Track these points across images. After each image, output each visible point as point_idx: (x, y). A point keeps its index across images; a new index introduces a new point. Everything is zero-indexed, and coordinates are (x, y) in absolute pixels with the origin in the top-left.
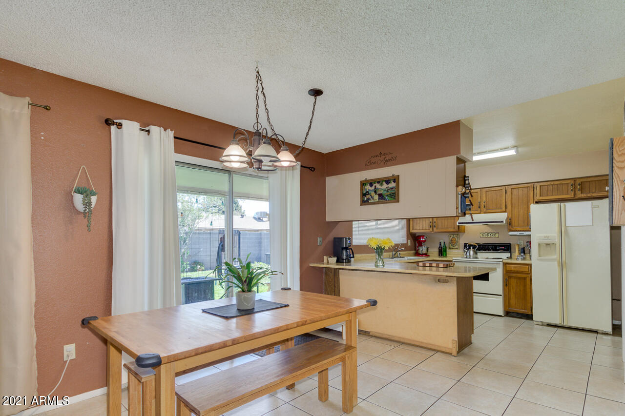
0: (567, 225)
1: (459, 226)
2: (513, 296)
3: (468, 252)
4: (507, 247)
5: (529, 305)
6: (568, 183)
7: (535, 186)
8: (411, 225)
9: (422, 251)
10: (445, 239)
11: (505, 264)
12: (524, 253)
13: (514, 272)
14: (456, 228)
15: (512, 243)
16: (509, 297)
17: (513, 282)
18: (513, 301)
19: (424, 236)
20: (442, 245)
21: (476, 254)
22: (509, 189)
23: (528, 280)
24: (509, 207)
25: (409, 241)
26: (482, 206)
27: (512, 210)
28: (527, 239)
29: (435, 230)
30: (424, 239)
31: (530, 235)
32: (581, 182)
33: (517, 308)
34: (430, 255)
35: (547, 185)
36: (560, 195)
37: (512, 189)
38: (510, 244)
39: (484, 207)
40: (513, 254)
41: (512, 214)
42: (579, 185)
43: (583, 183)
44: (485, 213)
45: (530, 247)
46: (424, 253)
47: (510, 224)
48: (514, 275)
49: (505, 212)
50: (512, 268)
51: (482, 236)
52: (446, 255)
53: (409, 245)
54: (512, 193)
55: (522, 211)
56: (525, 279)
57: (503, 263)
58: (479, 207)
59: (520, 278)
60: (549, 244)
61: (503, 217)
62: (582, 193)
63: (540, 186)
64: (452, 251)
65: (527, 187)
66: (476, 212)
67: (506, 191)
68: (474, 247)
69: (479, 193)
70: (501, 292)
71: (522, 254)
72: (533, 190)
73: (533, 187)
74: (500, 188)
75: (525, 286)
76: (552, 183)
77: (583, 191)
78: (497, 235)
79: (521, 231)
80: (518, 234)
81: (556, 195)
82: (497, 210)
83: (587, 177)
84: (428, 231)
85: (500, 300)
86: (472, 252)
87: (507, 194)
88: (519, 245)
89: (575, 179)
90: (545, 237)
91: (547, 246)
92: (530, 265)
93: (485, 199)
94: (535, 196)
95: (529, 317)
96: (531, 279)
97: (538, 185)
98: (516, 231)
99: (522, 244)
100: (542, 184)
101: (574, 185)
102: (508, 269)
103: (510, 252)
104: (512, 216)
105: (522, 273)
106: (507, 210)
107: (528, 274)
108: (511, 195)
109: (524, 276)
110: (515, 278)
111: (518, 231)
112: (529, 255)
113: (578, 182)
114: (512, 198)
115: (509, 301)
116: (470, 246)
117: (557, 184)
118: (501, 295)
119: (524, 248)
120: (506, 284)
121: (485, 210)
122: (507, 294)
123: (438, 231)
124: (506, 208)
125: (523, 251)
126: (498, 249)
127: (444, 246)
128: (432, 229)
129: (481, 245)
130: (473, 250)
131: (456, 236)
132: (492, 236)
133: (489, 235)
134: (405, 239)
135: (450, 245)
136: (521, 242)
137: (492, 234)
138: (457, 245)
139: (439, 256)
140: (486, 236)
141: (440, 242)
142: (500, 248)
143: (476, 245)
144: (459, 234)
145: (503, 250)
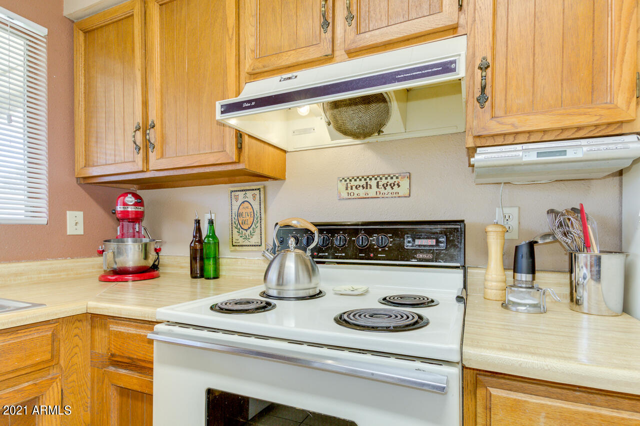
3: (276, 265)
4: (447, 242)
10: (214, 207)
14: (228, 148)
15: (469, 218)
20: (205, 233)
21: (312, 273)
25: (75, 217)
29: (154, 160)
46: (130, 265)
51: (345, 194)
52: (217, 270)
53: (80, 232)
64: (237, 256)
68: (304, 239)
78: (405, 183)
88: (502, 231)
99: (514, 223)
116: (291, 232)
119: (531, 245)
123: (165, 164)
126: (408, 248)
127: (208, 236)
128: (146, 159)
129: (337, 231)
130: (297, 256)
131: (250, 200)
132: (382, 190)
133: (373, 183)
134: (43, 204)
135: (235, 231)
136: (506, 218)
137: (384, 181)
138: (258, 231)
139: (194, 276)
140: (361, 192)
141: (198, 222)
142: (418, 242)
143: (314, 229)
144: (264, 188)
145: (430, 256)
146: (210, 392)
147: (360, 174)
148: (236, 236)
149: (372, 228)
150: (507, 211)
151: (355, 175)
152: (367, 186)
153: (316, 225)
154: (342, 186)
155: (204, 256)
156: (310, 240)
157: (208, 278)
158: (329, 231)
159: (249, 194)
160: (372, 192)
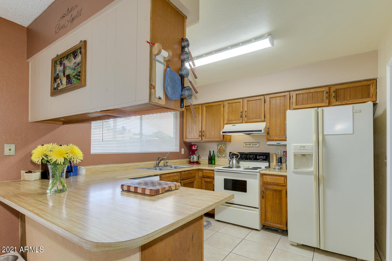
0: (325, 133)
1: (224, 135)
2: (269, 209)
3: (231, 161)
4: (266, 157)
5: (284, 220)
6: (323, 92)
7: (291, 95)
8: (184, 135)
9: (193, 159)
10: (214, 148)
11: (262, 175)
12: (281, 163)
13: (270, 184)
14: (221, 138)
15: (271, 152)
16: (265, 210)
17: (269, 194)
18: (269, 215)
19: (195, 145)
20: (212, 154)
21: (238, 163)
22: (267, 98)
23: (284, 192)
24: (268, 116)
25: (183, 150)
26: (244, 116)
27: (270, 120)
28: (283, 149)
29: (204, 139)
30: (195, 148)
31: (286, 145)
32: (336, 89)
33: (273, 223)
34: (201, 163)
35: (303, 94)
36: (315, 103)
37: (270, 98)
38: (269, 154)
39: (246, 117)
40: (271, 164)
41: (270, 123)
42: (334, 92)
43: (338, 91)
44: (246, 122)
45: (286, 157)
46: (195, 161)
47: (268, 134)
48: (270, 187)
49: (264, 121)
50: (268, 179)
51: (245, 146)
52: (215, 163)
53: (183, 153)
54: (270, 102)
55: (279, 121)
56: (280, 191)
57: (261, 174)
58: (241, 117)
59: (276, 191)
60: (305, 155)
61: (261, 126)
62: (336, 101)
63: (296, 95)
64: (219, 159)
65: (284, 96)
66: (239, 121)
67: (265, 100)
68: (237, 156)
69: (242, 103)
70: (257, 205)
71: (280, 164)
72: (290, 99)
73: (290, 96)
74: (259, 98)
75: (281, 199)
76: (307, 91)
77: (338, 98)
78: (258, 144)
79: (278, 140)
80: (276, 144)
81: (310, 104)
82: (257, 120)
83: (342, 84)
84: (198, 140)
85: (256, 214)
86: (234, 161)
87: (266, 103)
88: (276, 155)
89: (329, 87)
90: (301, 147)
91: (303, 157)
92: (285, 177)
93: (246, 109)
94: (291, 105)
95: (285, 232)
96: (286, 192)
97: (294, 94)
98: (273, 140)
99: (279, 153)
100: (298, 92)
101: (329, 93)
102: (265, 180)
103: (269, 162)
104: (270, 126)
105: (278, 185)
106: (266, 119)
107: (284, 186)
108: (269, 104)
109: (279, 188)
110: (271, 190)
111: (276, 140)
112: (285, 164)
113: (333, 89)
114: (270, 108)
115: (265, 214)
116: (234, 154)
117: (312, 93)
118: (258, 208)
119: (281, 158)
120: (263, 196)
121: (246, 119)
122: (263, 206)
123: (207, 140)
124: (265, 118)
125: (280, 161)
126: (258, 158)
127: (213, 155)
128: (202, 138)
129: (243, 154)
130: (236, 159)
131: (223, 146)
132: (253, 146)
133: (251, 144)
134: (178, 147)
135: (219, 153)
136: (278, 152)
137: (254, 144)
138: (224, 154)
139: (209, 164)
140: (249, 146)
141: (210, 151)
142: (260, 157)
143: (239, 154)
144: (226, 144)
145: (262, 160)
146: (225, 179)
147: (248, 142)
148: (219, 154)
149: (250, 154)
150: (278, 151)
151: (247, 142)
152: (250, 144)
153: (239, 153)
154: (244, 144)
155: (212, 159)
156: (238, 156)
157: (213, 164)
158: (241, 154)
159: (222, 145)
160: (251, 146)
